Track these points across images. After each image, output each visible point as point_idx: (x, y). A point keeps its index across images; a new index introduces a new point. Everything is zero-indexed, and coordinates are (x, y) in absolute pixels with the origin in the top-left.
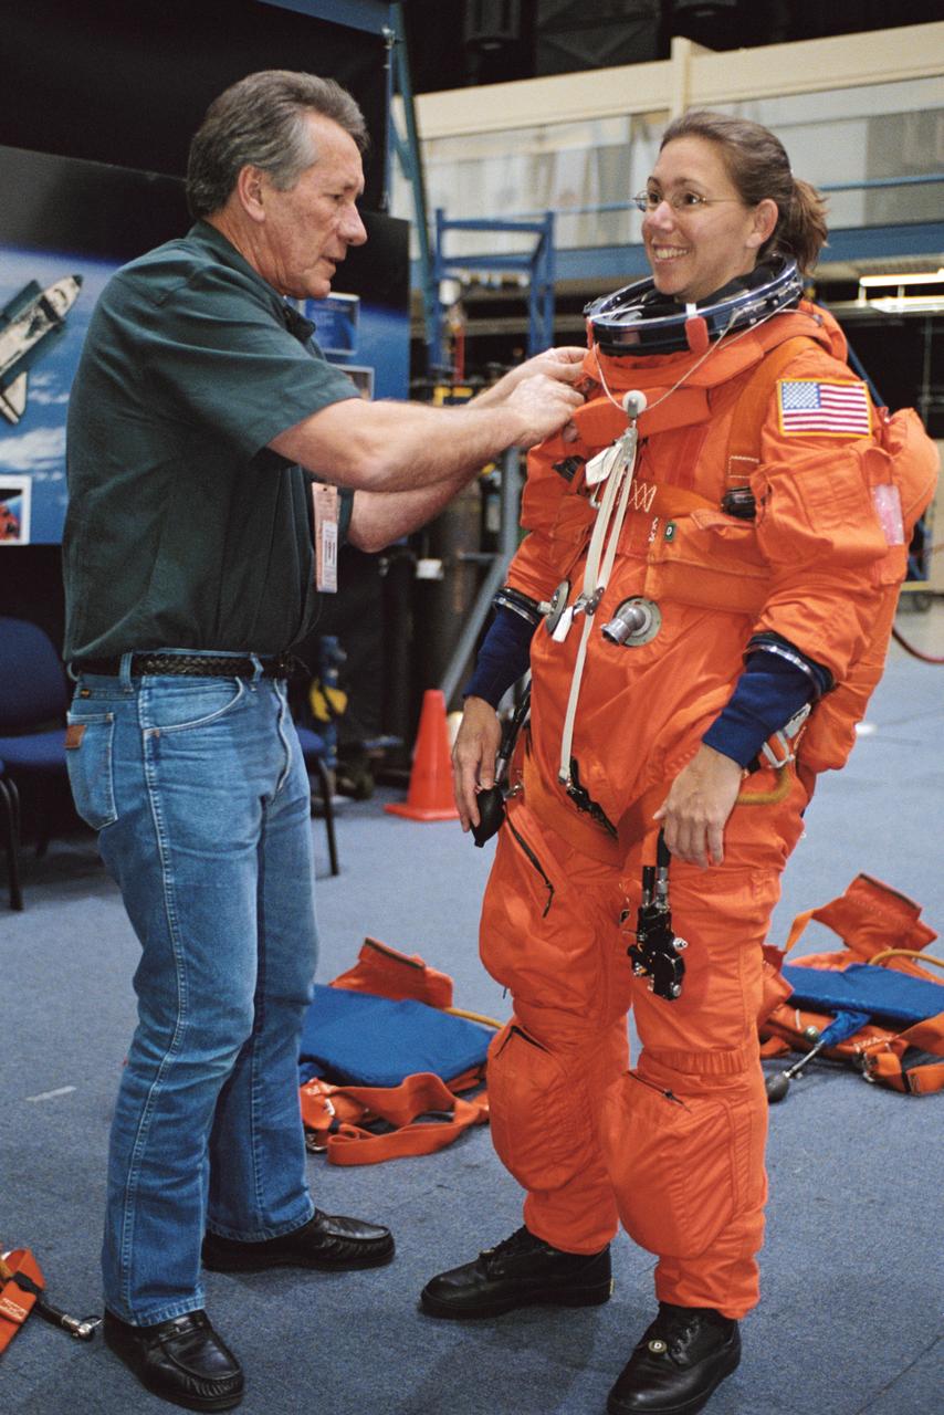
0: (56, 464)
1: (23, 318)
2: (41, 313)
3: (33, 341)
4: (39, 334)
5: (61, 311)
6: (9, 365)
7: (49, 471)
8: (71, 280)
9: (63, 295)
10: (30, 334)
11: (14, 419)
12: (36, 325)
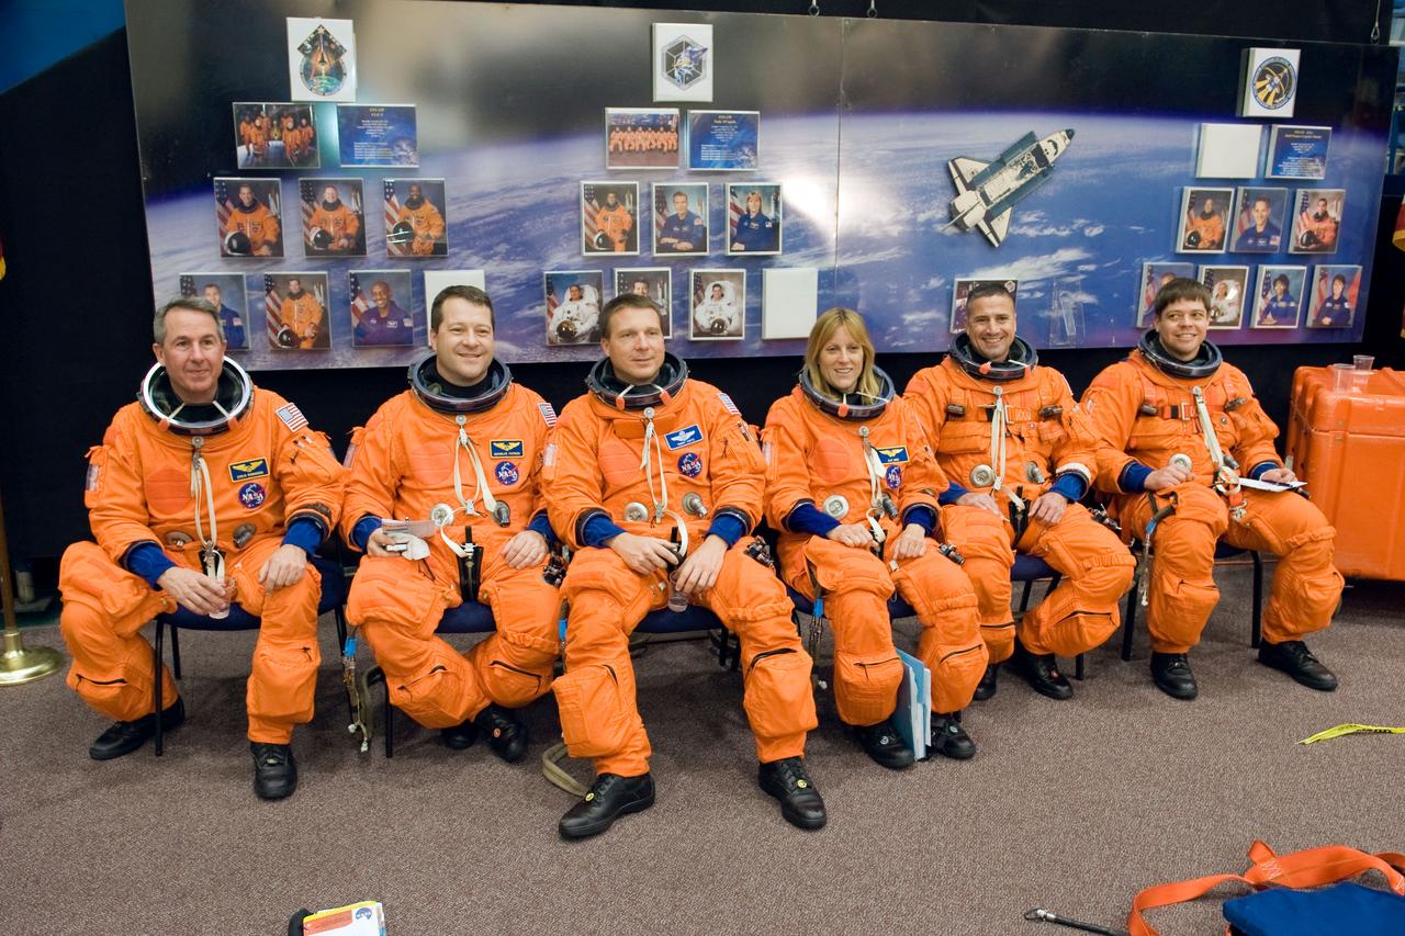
0: (1038, 285)
1: (1016, 163)
2: (1033, 159)
3: (1023, 181)
4: (1028, 176)
5: (1051, 158)
6: (998, 201)
7: (1031, 291)
8: (1064, 133)
9: (1055, 146)
10: (1022, 176)
11: (997, 245)
12: (1027, 169)
